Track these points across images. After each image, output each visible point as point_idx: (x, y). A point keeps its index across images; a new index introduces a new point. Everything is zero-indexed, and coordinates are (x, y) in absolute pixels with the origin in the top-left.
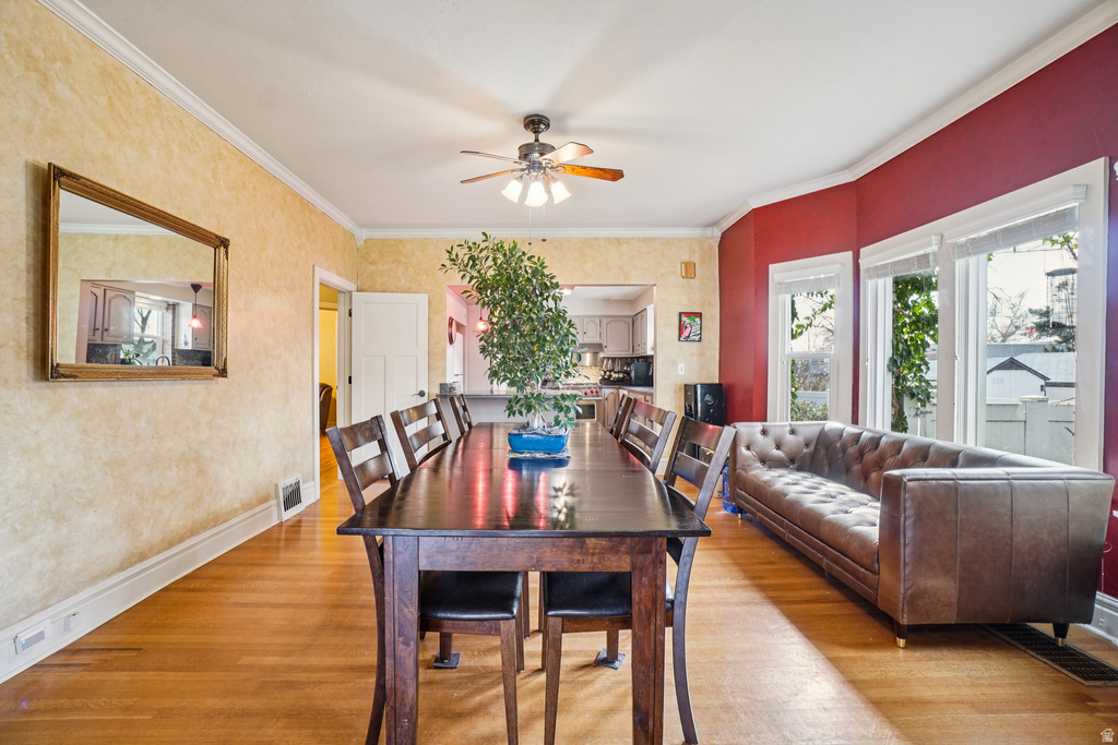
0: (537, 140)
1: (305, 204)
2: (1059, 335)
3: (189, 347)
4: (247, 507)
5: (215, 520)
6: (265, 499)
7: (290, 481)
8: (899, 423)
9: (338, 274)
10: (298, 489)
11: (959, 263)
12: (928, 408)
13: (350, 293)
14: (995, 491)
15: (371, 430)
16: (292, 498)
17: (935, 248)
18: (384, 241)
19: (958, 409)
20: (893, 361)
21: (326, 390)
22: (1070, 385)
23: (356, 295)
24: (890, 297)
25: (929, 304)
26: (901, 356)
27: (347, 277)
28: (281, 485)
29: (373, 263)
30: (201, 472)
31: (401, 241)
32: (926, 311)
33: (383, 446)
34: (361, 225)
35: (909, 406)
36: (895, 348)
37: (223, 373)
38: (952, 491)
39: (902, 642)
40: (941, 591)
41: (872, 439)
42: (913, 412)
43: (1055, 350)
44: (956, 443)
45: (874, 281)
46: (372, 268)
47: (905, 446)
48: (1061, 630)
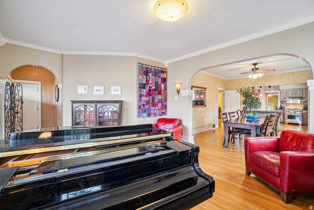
0: (255, 67)
1: (216, 78)
3: (194, 100)
4: (208, 126)
5: (204, 126)
6: (210, 125)
7: (214, 123)
9: (222, 88)
10: (215, 125)
13: (224, 91)
15: (225, 114)
16: (214, 126)
18: (231, 80)
21: (220, 108)
23: (225, 91)
27: (223, 88)
28: (212, 124)
29: (228, 84)
30: (203, 119)
31: (234, 79)
33: (226, 116)
34: (226, 78)
37: (206, 106)
46: (228, 85)
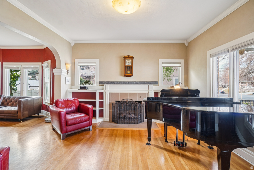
2: (32, 76)
8: (11, 94)
11: (24, 70)
12: (17, 92)
14: (32, 100)
17: (20, 67)
19: (24, 91)
20: (10, 84)
22: (38, 86)
24: (10, 72)
25: (16, 74)
26: (12, 83)
32: (16, 75)
35: (13, 91)
36: (11, 81)
38: (27, 101)
39: (21, 122)
40: (26, 113)
41: (8, 98)
42: (14, 92)
43: (31, 79)
44: (24, 96)
45: (6, 69)
47: (16, 98)
48: (38, 115)
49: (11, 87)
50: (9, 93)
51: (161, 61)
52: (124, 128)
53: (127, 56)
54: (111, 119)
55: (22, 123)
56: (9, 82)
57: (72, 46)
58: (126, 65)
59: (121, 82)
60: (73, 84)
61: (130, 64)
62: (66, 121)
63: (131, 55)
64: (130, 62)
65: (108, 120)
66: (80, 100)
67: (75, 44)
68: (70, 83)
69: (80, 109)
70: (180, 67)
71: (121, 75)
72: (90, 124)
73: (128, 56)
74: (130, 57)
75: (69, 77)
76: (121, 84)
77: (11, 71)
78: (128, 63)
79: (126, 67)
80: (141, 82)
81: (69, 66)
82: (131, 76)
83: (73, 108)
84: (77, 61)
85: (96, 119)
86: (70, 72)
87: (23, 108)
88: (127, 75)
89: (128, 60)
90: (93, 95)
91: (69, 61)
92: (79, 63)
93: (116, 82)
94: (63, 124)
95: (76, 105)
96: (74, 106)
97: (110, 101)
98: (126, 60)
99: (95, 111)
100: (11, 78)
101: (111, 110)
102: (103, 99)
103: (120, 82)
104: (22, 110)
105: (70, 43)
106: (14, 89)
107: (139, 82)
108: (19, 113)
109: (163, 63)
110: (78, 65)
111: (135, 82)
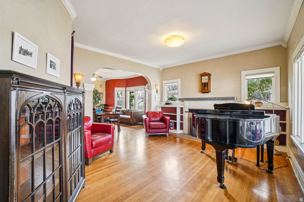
8: (130, 108)
25: (133, 94)
38: (135, 112)
40: (135, 121)
41: (128, 110)
42: (132, 107)
44: (136, 109)
45: (128, 91)
48: (142, 123)
49: (130, 103)
50: (129, 107)
51: (243, 73)
52: (195, 140)
53: (203, 73)
54: (189, 132)
55: (132, 126)
56: (129, 100)
57: (161, 71)
58: (203, 82)
59: (197, 98)
60: (162, 100)
61: (207, 81)
62: (149, 126)
63: (207, 72)
64: (206, 79)
65: (187, 133)
66: (163, 113)
67: (163, 69)
68: (159, 100)
69: (163, 120)
70: (273, 77)
71: (199, 92)
72: (167, 131)
73: (205, 73)
74: (206, 74)
75: (158, 96)
76: (196, 100)
77: (130, 93)
78: (205, 79)
79: (202, 84)
80: (215, 98)
81: (158, 87)
82: (208, 92)
83: (158, 119)
84: (164, 82)
85: (176, 130)
86: (159, 92)
87: (133, 117)
88: (204, 91)
89: (204, 77)
90: (174, 110)
91: (158, 83)
92: (166, 84)
93: (192, 98)
94: (147, 127)
95: (160, 116)
96: (158, 117)
97: (188, 115)
98: (203, 77)
99: (175, 124)
100: (130, 97)
101: (189, 124)
102: (183, 114)
103: (195, 98)
104: (132, 118)
105: (159, 69)
106: (131, 105)
107: (214, 98)
108: (131, 120)
109: (246, 75)
110: (166, 86)
111: (209, 98)
